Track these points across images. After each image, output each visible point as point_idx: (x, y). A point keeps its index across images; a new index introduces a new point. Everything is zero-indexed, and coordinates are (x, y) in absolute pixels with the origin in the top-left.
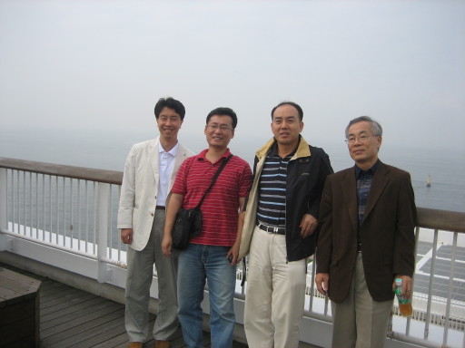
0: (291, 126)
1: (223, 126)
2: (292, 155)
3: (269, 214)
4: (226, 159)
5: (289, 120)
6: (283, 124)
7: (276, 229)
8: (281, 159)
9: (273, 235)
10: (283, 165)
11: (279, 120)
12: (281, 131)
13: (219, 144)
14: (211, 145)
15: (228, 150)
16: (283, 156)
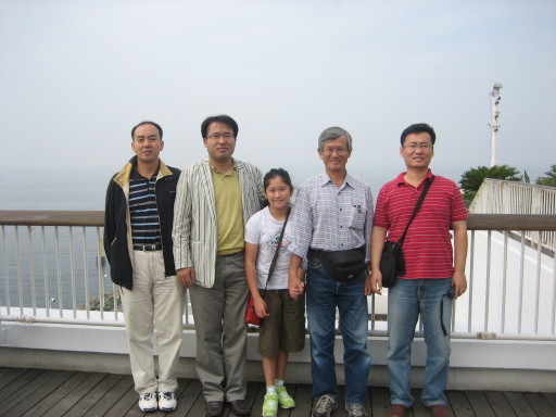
0: (154, 144)
1: (422, 145)
2: (156, 174)
3: (145, 234)
4: (429, 181)
5: (151, 138)
6: (146, 143)
7: (153, 246)
8: (147, 180)
9: (151, 253)
10: (152, 186)
11: (142, 139)
12: (145, 150)
13: (421, 164)
14: (410, 167)
15: (429, 170)
16: (149, 177)
